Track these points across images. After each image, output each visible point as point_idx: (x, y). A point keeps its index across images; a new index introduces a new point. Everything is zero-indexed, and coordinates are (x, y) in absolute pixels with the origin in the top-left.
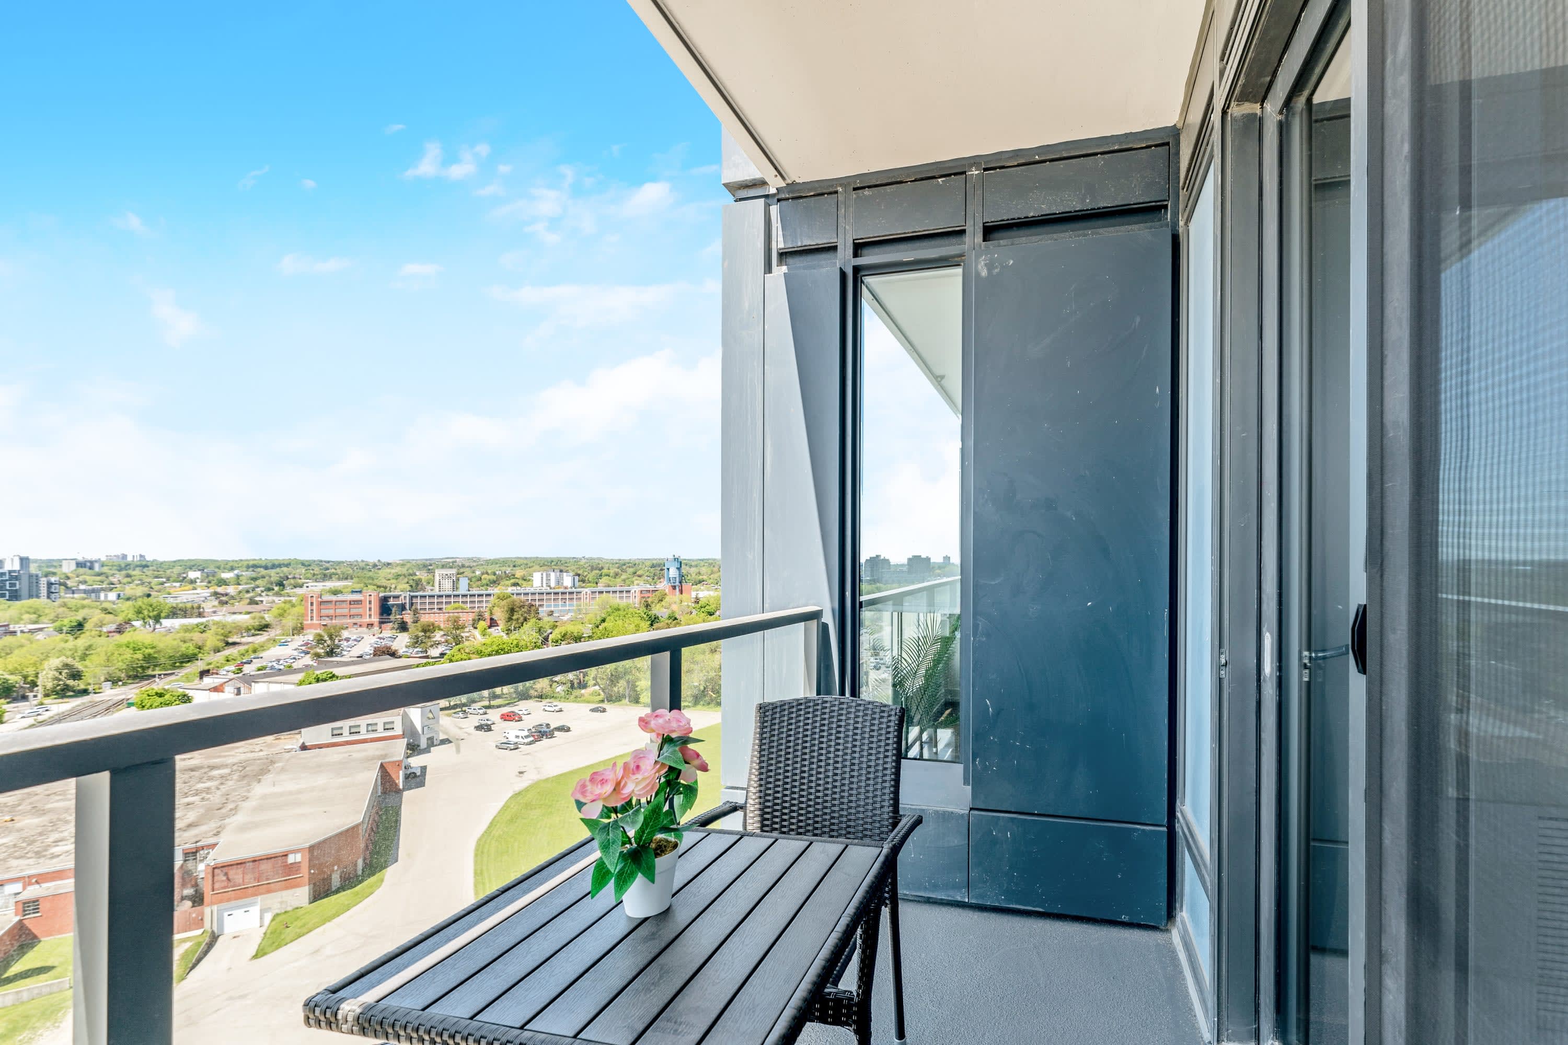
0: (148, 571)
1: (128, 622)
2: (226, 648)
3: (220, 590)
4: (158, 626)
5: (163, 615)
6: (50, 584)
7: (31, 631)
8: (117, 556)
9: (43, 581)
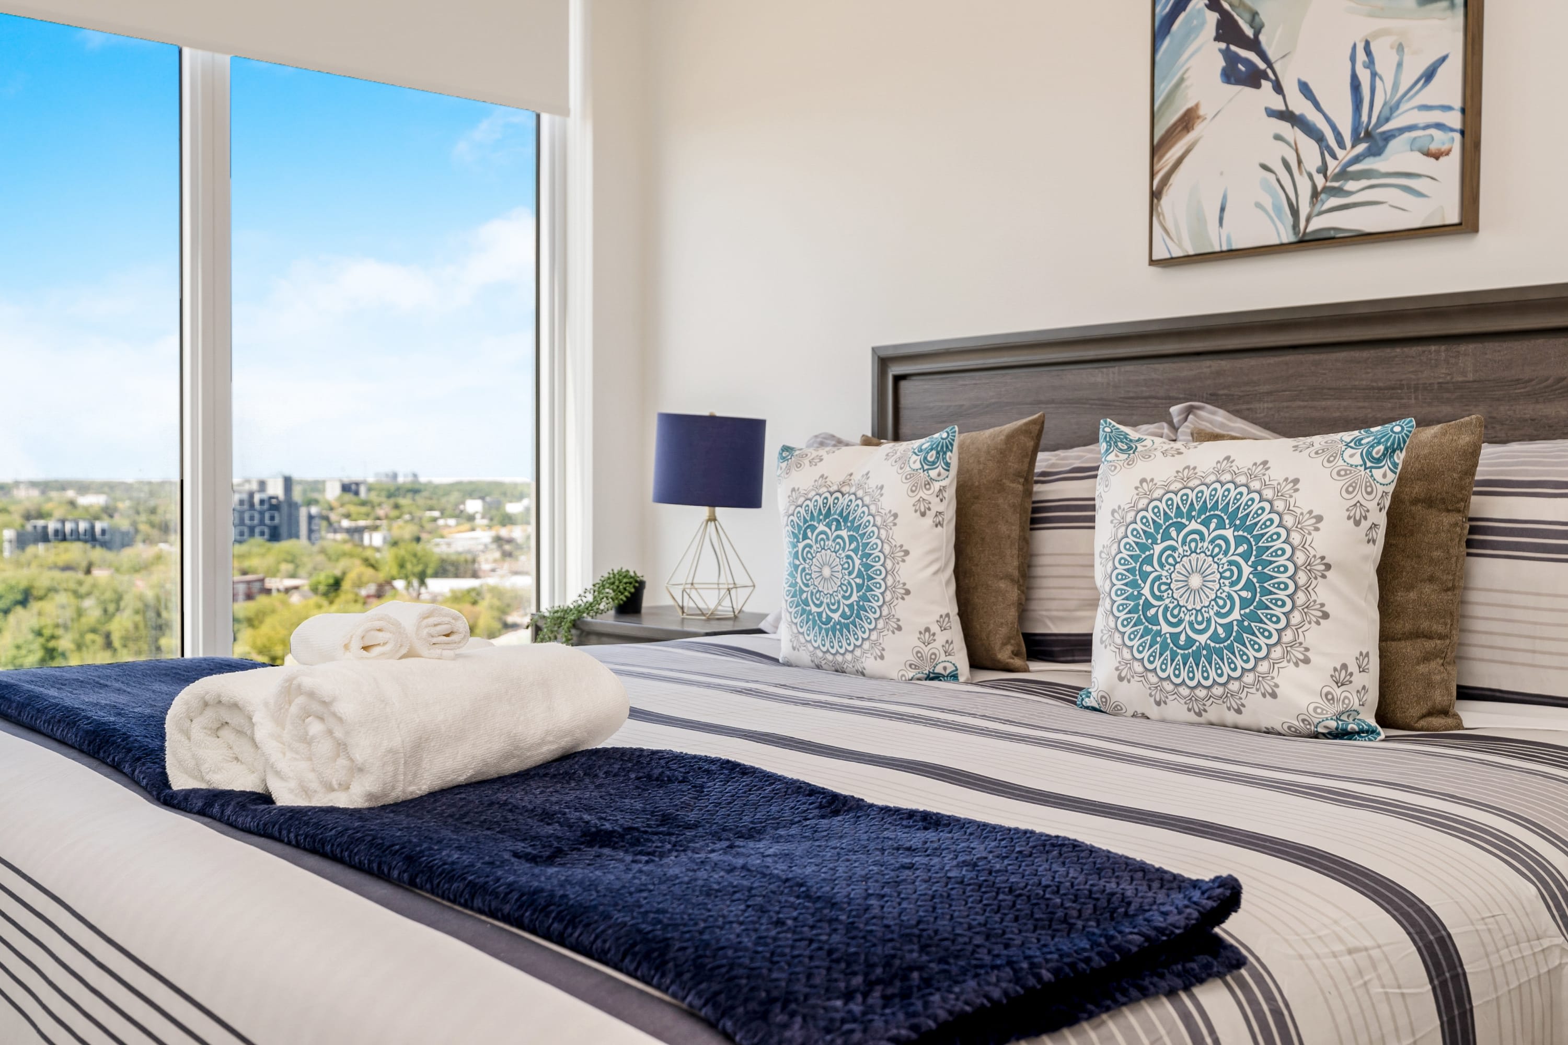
0: (420, 500)
1: (389, 582)
2: (504, 631)
3: (504, 532)
4: (423, 590)
5: (430, 571)
6: (311, 518)
7: (287, 590)
8: (387, 475)
9: (303, 512)
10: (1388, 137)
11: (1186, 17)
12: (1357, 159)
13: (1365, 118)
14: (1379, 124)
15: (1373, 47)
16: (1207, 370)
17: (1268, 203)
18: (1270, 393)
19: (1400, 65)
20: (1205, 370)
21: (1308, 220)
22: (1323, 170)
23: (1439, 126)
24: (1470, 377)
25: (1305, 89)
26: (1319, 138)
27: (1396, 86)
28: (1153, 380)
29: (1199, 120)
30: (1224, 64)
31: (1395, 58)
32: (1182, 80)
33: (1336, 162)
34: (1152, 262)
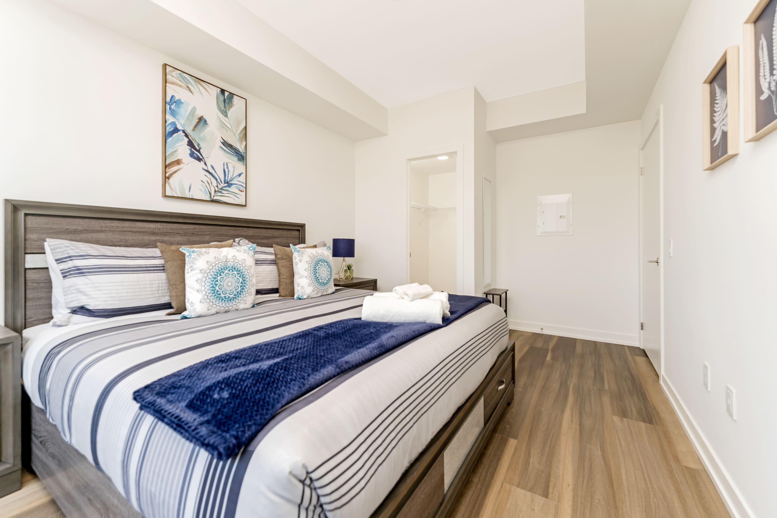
10: (232, 184)
11: (177, 135)
12: (225, 187)
13: (227, 179)
14: (230, 181)
15: (228, 165)
16: (191, 227)
17: (203, 190)
18: (209, 234)
19: (234, 171)
20: (190, 227)
21: (214, 196)
22: (217, 186)
23: (242, 186)
24: (251, 234)
25: (212, 167)
26: (216, 180)
27: (233, 175)
28: (173, 228)
29: (182, 163)
30: (190, 152)
31: (233, 169)
32: (176, 151)
33: (220, 186)
34: (165, 196)
